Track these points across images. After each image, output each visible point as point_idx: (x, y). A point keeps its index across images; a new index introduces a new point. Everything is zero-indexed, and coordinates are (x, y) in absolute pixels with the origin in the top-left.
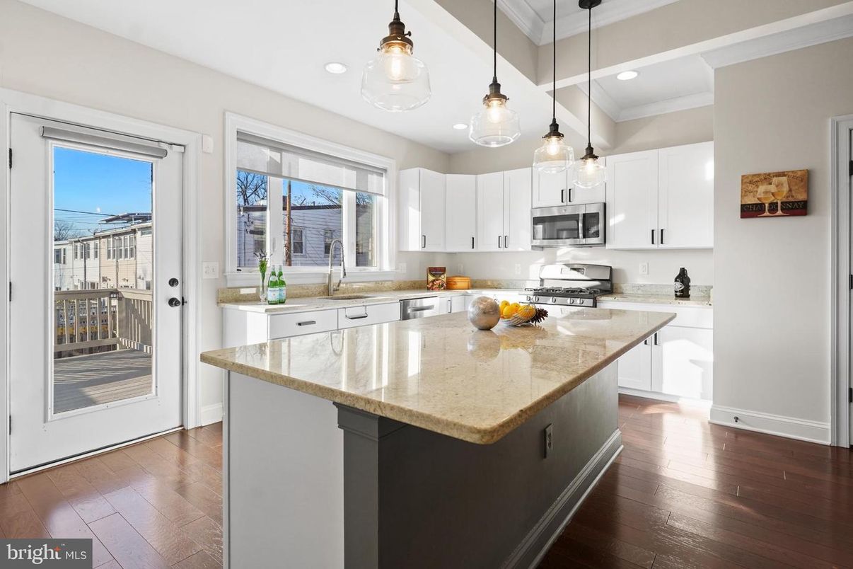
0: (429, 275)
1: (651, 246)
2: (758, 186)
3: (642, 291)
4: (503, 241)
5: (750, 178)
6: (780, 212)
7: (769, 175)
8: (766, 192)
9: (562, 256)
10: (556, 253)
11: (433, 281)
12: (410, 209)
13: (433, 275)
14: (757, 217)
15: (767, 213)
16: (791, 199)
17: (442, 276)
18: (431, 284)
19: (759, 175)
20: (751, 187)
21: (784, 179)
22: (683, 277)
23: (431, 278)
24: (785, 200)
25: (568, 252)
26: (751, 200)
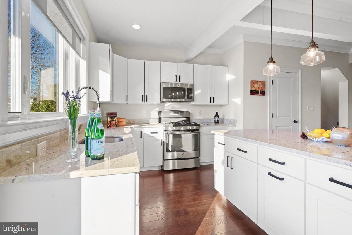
0: (109, 118)
1: (209, 103)
2: (255, 85)
3: (199, 121)
4: (145, 98)
5: (253, 82)
6: (260, 94)
7: (258, 81)
8: (257, 87)
9: (167, 107)
10: (164, 106)
11: (110, 122)
12: (101, 72)
13: (111, 118)
14: (255, 95)
15: (257, 94)
16: (262, 90)
17: (116, 118)
18: (109, 124)
19: (255, 81)
20: (254, 85)
21: (261, 83)
22: (217, 115)
23: (109, 120)
24: (261, 90)
25: (170, 105)
26: (254, 89)
